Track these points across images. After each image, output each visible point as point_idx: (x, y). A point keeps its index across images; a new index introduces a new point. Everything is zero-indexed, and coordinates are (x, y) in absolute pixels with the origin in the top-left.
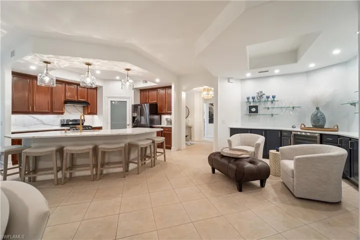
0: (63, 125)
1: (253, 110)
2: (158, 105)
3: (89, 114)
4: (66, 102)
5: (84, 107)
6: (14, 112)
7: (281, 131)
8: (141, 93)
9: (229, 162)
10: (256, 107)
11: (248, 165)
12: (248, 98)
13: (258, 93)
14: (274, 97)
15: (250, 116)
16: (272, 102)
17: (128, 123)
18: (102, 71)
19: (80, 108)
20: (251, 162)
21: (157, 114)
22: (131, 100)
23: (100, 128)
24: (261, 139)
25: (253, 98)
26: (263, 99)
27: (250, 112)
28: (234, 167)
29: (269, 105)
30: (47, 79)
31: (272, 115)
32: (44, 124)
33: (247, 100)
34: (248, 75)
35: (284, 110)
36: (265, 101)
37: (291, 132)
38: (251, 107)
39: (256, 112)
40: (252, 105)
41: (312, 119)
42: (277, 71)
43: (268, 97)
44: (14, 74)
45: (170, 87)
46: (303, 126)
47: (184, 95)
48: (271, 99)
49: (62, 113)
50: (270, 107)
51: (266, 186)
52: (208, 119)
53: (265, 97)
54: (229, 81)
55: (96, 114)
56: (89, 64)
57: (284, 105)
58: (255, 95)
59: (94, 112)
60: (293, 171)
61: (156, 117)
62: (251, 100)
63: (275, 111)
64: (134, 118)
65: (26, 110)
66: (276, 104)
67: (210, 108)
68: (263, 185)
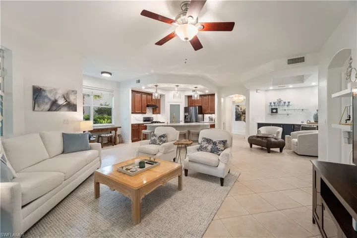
1: (274, 111)
2: (203, 107)
3: (156, 113)
4: (148, 106)
5: (153, 109)
7: (294, 125)
8: (188, 98)
9: (263, 139)
10: (276, 109)
11: (273, 140)
12: (271, 103)
13: (278, 100)
14: (289, 103)
15: (272, 115)
16: (288, 106)
17: (181, 120)
19: (151, 110)
20: (275, 139)
21: (201, 113)
22: (183, 104)
24: (280, 129)
25: (274, 103)
26: (281, 104)
27: (272, 112)
28: (266, 141)
29: (285, 107)
30: (156, 95)
31: (288, 115)
33: (269, 105)
34: (271, 88)
35: (296, 111)
36: (283, 105)
37: (300, 125)
38: (272, 109)
39: (277, 112)
40: (273, 107)
41: (314, 117)
42: (291, 86)
43: (285, 103)
44: (132, 91)
45: (214, 95)
46: (309, 122)
47: (222, 100)
48: (287, 104)
49: (145, 113)
50: (286, 109)
51: (283, 152)
52: (235, 117)
53: (282, 102)
54: (257, 92)
55: (160, 113)
57: (296, 108)
58: (276, 101)
60: (297, 142)
61: (200, 116)
62: (273, 104)
63: (289, 112)
64: (185, 116)
66: (290, 107)
67: (236, 109)
68: (281, 151)
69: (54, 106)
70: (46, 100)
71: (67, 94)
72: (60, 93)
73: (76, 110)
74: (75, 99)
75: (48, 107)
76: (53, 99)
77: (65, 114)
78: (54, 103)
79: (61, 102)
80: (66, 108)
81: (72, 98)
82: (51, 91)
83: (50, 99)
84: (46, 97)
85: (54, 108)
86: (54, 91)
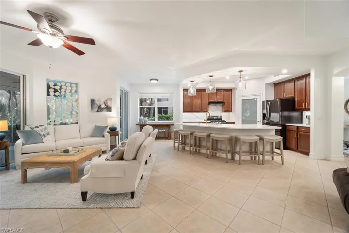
0: (208, 120)
2: (296, 99)
3: (226, 111)
4: (210, 103)
5: (222, 106)
6: (184, 111)
8: (275, 87)
18: (231, 76)
19: (219, 107)
21: (294, 110)
22: (263, 96)
23: (234, 123)
32: (198, 118)
49: (207, 111)
55: (231, 111)
56: (211, 76)
59: (229, 110)
61: (296, 114)
64: (264, 115)
65: (189, 110)
69: (100, 109)
70: (96, 106)
71: (106, 101)
72: (103, 100)
73: (111, 111)
74: (111, 104)
75: (97, 109)
76: (99, 105)
77: (105, 113)
78: (100, 107)
79: (103, 106)
80: (105, 110)
81: (109, 104)
82: (98, 100)
83: (97, 105)
84: (96, 104)
85: (100, 110)
86: (99, 100)
